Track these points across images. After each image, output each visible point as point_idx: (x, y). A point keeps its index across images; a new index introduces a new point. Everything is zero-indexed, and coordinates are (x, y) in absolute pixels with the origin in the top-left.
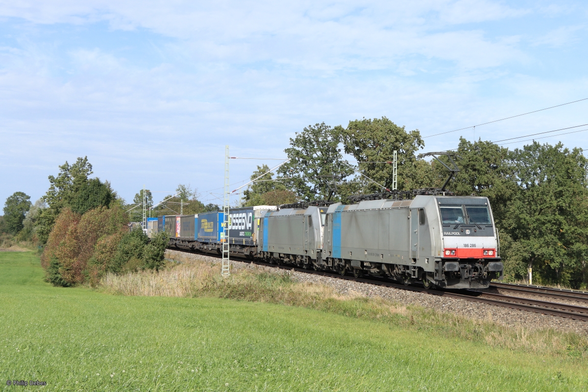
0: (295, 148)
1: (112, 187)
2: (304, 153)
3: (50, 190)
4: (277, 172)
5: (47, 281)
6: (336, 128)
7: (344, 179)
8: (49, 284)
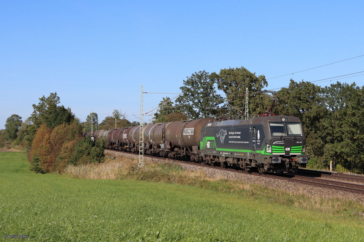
0: (186, 86)
1: (72, 111)
2: (192, 90)
3: (34, 113)
4: (175, 102)
5: (32, 170)
6: (212, 74)
7: (217, 106)
8: (33, 172)
